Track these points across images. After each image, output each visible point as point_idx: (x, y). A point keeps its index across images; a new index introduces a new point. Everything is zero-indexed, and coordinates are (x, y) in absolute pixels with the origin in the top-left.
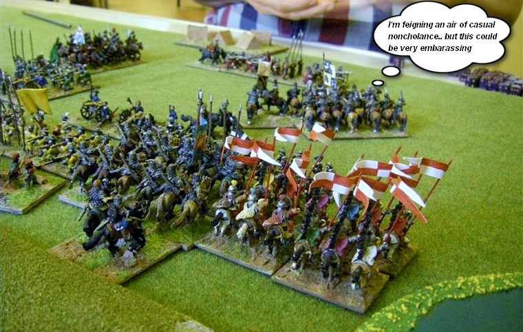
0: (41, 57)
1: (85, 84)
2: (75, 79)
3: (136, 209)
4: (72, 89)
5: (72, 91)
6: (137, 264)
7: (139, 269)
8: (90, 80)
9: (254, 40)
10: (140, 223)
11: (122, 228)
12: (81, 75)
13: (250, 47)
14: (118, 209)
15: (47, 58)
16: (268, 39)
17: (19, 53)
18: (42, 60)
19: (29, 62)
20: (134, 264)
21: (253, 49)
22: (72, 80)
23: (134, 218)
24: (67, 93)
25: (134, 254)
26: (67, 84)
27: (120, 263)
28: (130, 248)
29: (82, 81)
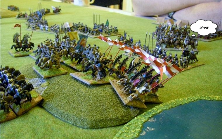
0: (103, 24)
1: (116, 33)
2: (113, 31)
4: (111, 34)
5: (111, 35)
6: (100, 81)
8: (118, 32)
12: (115, 30)
13: (179, 25)
15: (105, 24)
16: (188, 23)
17: (96, 22)
19: (99, 25)
20: (99, 80)
22: (112, 32)
24: (109, 35)
26: (110, 32)
29: (115, 32)
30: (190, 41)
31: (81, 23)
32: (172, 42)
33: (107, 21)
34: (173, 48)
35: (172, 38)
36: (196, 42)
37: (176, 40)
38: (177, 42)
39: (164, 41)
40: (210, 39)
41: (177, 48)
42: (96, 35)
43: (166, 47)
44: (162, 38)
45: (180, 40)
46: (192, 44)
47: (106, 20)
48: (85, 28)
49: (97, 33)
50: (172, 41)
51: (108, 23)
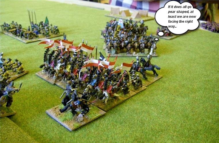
3: (85, 95)
7: (84, 123)
8: (59, 32)
9: (138, 14)
10: (86, 102)
11: (77, 104)
12: (55, 30)
13: (136, 17)
14: (75, 95)
15: (44, 23)
16: (146, 14)
18: (42, 23)
20: (82, 120)
21: (137, 18)
23: (83, 99)
25: (83, 115)
27: (76, 119)
28: (82, 113)
29: (55, 33)
30: (147, 43)
31: (15, 22)
32: (123, 46)
33: (47, 18)
34: (125, 54)
35: (123, 41)
36: (154, 45)
37: (128, 43)
38: (129, 46)
39: (113, 44)
40: (171, 36)
41: (131, 53)
42: (30, 39)
43: (116, 53)
44: (110, 41)
45: (134, 43)
46: (149, 47)
47: (45, 18)
48: (17, 29)
49: (31, 36)
50: (123, 44)
51: (48, 22)
